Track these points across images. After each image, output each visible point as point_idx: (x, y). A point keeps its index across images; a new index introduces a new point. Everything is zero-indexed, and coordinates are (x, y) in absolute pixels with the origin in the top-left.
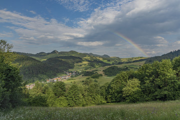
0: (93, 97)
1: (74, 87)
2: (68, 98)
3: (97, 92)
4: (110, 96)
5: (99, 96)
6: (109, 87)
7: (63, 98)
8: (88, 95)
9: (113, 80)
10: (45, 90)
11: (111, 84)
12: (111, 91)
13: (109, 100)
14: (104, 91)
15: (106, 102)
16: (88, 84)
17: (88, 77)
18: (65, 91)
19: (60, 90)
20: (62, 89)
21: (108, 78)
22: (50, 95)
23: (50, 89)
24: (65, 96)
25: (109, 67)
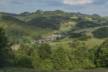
0: (80, 60)
1: (60, 50)
2: (53, 60)
3: (85, 56)
4: (99, 60)
5: (88, 60)
6: (99, 50)
7: (48, 60)
8: (76, 59)
9: (104, 43)
10: (30, 52)
11: (101, 47)
12: (101, 55)
13: (99, 64)
14: (93, 54)
15: (95, 66)
16: (75, 47)
17: (75, 39)
18: (50, 53)
19: (45, 52)
20: (47, 51)
22: (36, 57)
23: (36, 51)
24: (51, 59)
25: (99, 28)
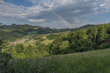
0: (41, 52)
2: (26, 53)
3: (44, 49)
4: (51, 51)
5: (45, 52)
6: (51, 46)
7: (23, 54)
8: (39, 51)
10: (10, 50)
11: (52, 44)
12: (52, 48)
13: (51, 53)
14: (48, 48)
15: (49, 54)
16: (38, 45)
17: (37, 41)
18: (23, 49)
19: (20, 49)
20: (22, 48)
21: (49, 41)
22: (14, 53)
23: (14, 49)
25: (50, 34)
